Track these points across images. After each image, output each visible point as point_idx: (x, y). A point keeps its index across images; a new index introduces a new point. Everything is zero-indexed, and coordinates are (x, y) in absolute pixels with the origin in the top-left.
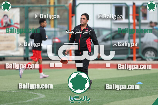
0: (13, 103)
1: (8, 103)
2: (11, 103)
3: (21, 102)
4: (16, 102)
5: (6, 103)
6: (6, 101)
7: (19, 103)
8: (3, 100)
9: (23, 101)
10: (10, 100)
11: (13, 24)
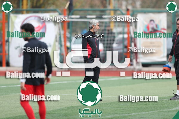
0: (158, 111)
1: (153, 111)
2: (157, 111)
3: (166, 110)
4: (162, 110)
5: (151, 111)
6: (151, 109)
7: (164, 111)
8: (148, 108)
9: (169, 109)
10: (155, 107)
11: (159, 29)
